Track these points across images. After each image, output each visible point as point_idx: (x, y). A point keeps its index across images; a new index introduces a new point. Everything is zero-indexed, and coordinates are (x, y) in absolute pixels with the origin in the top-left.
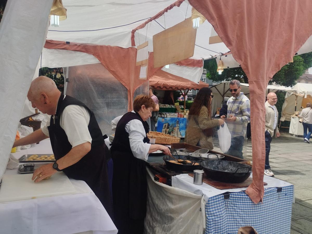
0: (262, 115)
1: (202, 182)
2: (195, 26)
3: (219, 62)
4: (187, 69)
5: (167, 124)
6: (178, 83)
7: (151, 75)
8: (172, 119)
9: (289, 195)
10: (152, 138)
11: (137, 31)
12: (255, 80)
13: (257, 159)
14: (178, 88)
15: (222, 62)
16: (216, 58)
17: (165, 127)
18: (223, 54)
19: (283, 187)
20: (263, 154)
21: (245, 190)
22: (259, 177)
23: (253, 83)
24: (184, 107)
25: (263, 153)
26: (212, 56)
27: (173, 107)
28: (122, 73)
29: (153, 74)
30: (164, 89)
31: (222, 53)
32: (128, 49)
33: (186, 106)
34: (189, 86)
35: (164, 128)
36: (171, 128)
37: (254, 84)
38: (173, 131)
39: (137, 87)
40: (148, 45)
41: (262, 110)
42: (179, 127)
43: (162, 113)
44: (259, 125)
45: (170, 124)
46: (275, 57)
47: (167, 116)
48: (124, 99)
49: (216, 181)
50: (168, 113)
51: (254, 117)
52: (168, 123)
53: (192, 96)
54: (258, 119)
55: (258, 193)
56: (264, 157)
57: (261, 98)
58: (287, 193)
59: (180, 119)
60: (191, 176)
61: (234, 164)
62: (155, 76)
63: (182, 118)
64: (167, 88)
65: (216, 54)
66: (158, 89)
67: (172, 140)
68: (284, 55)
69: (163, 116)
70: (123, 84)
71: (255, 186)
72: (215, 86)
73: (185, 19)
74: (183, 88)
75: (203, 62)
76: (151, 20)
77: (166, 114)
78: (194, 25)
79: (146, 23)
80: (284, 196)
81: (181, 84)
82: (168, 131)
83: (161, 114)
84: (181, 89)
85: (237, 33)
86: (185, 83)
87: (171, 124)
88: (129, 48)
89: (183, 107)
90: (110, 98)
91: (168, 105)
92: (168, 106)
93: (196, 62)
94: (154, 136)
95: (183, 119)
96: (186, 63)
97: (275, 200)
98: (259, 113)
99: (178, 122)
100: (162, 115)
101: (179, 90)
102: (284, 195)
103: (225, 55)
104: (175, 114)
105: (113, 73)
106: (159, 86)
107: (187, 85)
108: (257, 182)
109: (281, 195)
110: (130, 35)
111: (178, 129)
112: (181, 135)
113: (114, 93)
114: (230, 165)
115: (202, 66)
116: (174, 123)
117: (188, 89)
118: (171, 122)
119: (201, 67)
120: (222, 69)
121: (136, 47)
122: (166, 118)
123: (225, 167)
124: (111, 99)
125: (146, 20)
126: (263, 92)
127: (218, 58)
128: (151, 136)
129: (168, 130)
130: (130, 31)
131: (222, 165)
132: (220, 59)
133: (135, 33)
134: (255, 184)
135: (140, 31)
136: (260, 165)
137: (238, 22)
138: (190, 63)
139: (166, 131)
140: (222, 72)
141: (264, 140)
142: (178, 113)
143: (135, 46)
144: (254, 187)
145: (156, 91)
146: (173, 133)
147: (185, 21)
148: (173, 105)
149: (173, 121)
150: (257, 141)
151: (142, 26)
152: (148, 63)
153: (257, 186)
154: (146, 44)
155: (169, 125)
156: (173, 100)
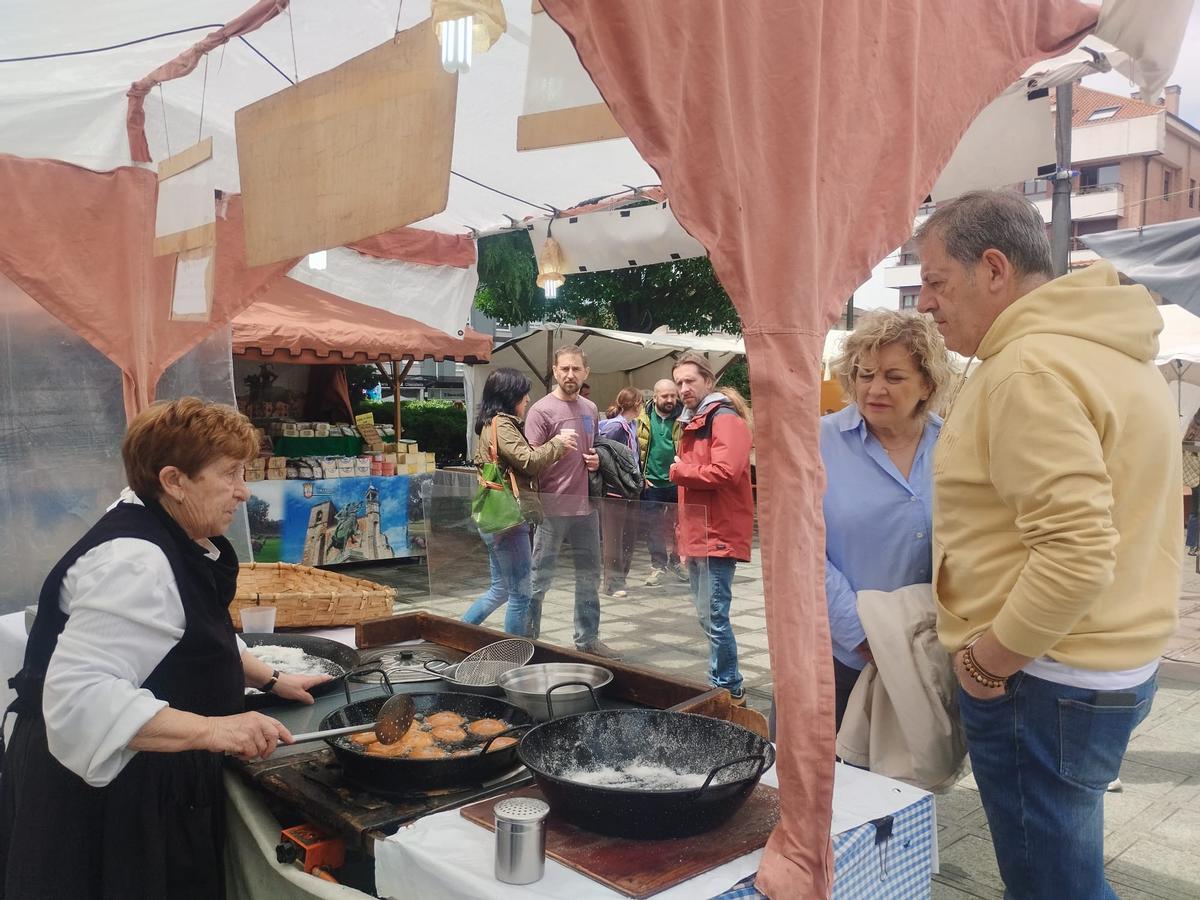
0: (812, 496)
1: (542, 856)
2: (451, 59)
3: (547, 245)
4: (409, 275)
5: (325, 508)
6: (368, 332)
7: (240, 301)
8: (348, 486)
9: (918, 843)
10: (258, 604)
11: (155, 90)
12: (775, 326)
13: (798, 714)
14: (366, 354)
15: (558, 244)
16: (531, 227)
17: (320, 519)
18: (560, 212)
19: (897, 814)
20: (825, 687)
21: (754, 875)
22: (811, 798)
23: (764, 341)
24: (396, 432)
25: (823, 682)
26: (512, 220)
27: (348, 432)
28: (87, 292)
29: (252, 297)
30: (308, 359)
31: (555, 210)
32: (111, 173)
33: (403, 425)
34: (411, 344)
35: (316, 526)
36: (344, 524)
37: (768, 347)
38: (353, 532)
39: (169, 356)
40: (210, 157)
41: (811, 474)
42: (379, 513)
43: (301, 460)
44: (803, 546)
45: (341, 504)
46: (849, 218)
47: (323, 472)
48: (93, 415)
49: (604, 842)
50: (330, 459)
51: (778, 510)
52: (331, 503)
53: (420, 379)
54: (797, 519)
55: (809, 879)
56: (831, 697)
57: (806, 417)
58: (912, 837)
59: (382, 481)
60: (475, 822)
61: (669, 722)
62: (265, 305)
63: (388, 478)
64: (319, 355)
65: (530, 211)
66: (280, 359)
67: (356, 602)
68: (883, 211)
69: (306, 473)
70: (97, 344)
71: (794, 845)
72: (513, 343)
73: (397, 32)
74: (387, 355)
75: (476, 247)
76: (222, 38)
77: (320, 465)
78: (447, 56)
79: (201, 50)
80: (900, 852)
81: (377, 337)
82: (333, 534)
83: (298, 467)
84: (381, 358)
85: (686, 89)
86: (398, 333)
87: (343, 504)
88: (119, 169)
89: (389, 430)
90: (20, 414)
91: (328, 425)
92: (325, 429)
93: (443, 243)
94: (270, 595)
95: (393, 483)
96: (402, 246)
97: (872, 882)
98: (798, 488)
99: (374, 496)
100: (302, 470)
101: (373, 360)
102: (902, 847)
103: (566, 215)
104: (360, 462)
105: (38, 289)
106: (281, 344)
107: (405, 343)
108: (802, 823)
109: (890, 853)
110: (123, 107)
111: (376, 523)
112: (388, 547)
113: (43, 389)
114: (650, 729)
115: (473, 261)
116: (355, 498)
117: (411, 357)
118: (344, 499)
119: (467, 267)
120: (557, 276)
121: (153, 167)
122: (319, 482)
123: (630, 741)
124: (25, 420)
125: (201, 37)
126: (812, 389)
127: (541, 227)
128: (255, 596)
129: (333, 530)
130: (119, 90)
131: (618, 733)
132: (550, 234)
133: (147, 99)
134: (794, 833)
135: (167, 93)
136: (813, 739)
137: (687, 35)
138: (418, 247)
139: (323, 537)
140: (560, 290)
141: (823, 614)
142: (374, 456)
143: (150, 160)
144: (791, 850)
145: (269, 368)
146: (353, 542)
147: (394, 41)
148: (350, 422)
149: (353, 494)
150: (794, 623)
151: (181, 67)
152: (213, 243)
153: (803, 845)
154: (203, 155)
155: (334, 509)
156: (348, 404)
